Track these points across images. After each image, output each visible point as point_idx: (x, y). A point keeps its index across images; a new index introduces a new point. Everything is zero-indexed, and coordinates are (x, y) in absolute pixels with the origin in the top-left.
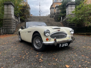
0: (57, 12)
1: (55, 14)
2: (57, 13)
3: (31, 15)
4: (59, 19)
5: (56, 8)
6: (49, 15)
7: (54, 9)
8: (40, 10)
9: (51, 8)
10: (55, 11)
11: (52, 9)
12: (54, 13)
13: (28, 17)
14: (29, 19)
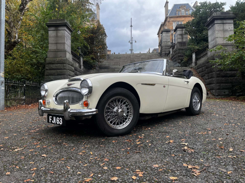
0: (180, 40)
1: (173, 46)
2: (179, 43)
4: (185, 59)
5: (175, 30)
6: (155, 50)
7: (170, 34)
10: (175, 38)
11: (164, 34)
12: (170, 44)
14: (105, 63)
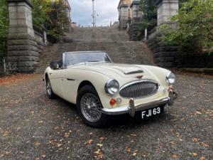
0: (135, 16)
1: (129, 21)
2: (134, 18)
3: (73, 23)
4: (139, 34)
5: (131, 7)
6: (116, 23)
7: (127, 9)
8: (94, 12)
9: (120, 7)
10: (131, 13)
11: (122, 9)
12: (127, 18)
13: (67, 30)
14: (68, 36)
